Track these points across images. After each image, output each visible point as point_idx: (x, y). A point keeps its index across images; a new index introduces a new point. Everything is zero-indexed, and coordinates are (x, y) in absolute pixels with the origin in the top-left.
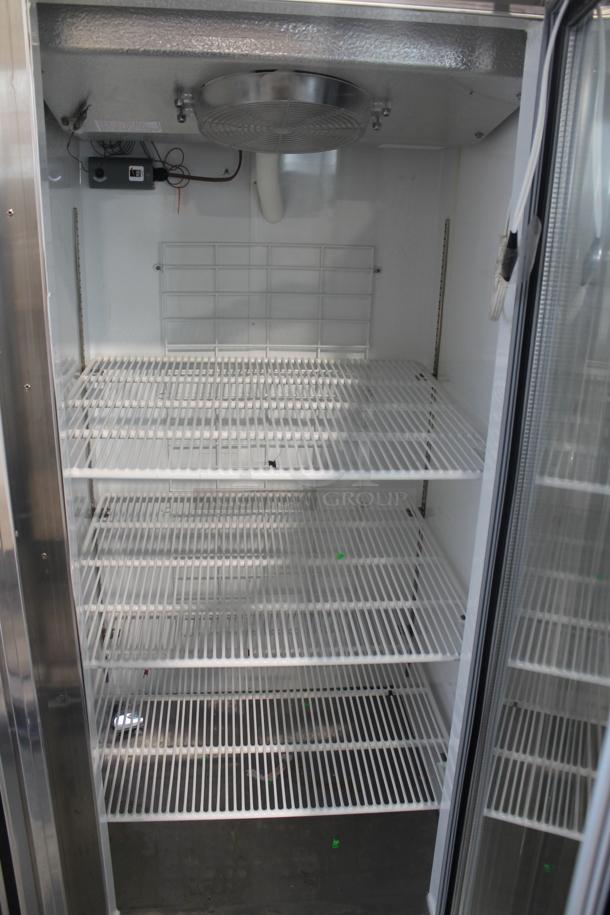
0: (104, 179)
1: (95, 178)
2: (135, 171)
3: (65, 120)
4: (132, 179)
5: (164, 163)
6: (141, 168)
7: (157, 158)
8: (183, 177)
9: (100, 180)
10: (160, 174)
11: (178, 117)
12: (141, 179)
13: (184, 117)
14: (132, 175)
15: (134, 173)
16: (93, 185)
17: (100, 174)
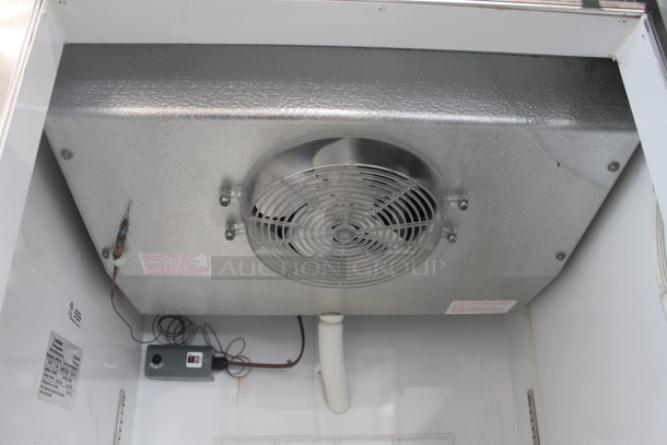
0: (161, 365)
1: (152, 365)
2: (193, 357)
3: (106, 251)
4: (189, 365)
5: (225, 354)
6: (200, 354)
7: (218, 349)
8: (244, 365)
9: (156, 367)
10: (220, 363)
11: (227, 232)
12: (199, 365)
13: (233, 232)
14: (190, 361)
15: (192, 360)
16: (150, 373)
17: (156, 360)
